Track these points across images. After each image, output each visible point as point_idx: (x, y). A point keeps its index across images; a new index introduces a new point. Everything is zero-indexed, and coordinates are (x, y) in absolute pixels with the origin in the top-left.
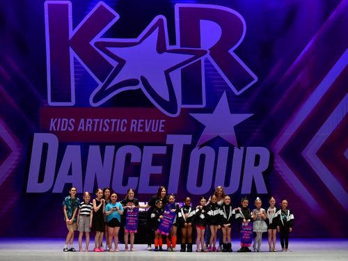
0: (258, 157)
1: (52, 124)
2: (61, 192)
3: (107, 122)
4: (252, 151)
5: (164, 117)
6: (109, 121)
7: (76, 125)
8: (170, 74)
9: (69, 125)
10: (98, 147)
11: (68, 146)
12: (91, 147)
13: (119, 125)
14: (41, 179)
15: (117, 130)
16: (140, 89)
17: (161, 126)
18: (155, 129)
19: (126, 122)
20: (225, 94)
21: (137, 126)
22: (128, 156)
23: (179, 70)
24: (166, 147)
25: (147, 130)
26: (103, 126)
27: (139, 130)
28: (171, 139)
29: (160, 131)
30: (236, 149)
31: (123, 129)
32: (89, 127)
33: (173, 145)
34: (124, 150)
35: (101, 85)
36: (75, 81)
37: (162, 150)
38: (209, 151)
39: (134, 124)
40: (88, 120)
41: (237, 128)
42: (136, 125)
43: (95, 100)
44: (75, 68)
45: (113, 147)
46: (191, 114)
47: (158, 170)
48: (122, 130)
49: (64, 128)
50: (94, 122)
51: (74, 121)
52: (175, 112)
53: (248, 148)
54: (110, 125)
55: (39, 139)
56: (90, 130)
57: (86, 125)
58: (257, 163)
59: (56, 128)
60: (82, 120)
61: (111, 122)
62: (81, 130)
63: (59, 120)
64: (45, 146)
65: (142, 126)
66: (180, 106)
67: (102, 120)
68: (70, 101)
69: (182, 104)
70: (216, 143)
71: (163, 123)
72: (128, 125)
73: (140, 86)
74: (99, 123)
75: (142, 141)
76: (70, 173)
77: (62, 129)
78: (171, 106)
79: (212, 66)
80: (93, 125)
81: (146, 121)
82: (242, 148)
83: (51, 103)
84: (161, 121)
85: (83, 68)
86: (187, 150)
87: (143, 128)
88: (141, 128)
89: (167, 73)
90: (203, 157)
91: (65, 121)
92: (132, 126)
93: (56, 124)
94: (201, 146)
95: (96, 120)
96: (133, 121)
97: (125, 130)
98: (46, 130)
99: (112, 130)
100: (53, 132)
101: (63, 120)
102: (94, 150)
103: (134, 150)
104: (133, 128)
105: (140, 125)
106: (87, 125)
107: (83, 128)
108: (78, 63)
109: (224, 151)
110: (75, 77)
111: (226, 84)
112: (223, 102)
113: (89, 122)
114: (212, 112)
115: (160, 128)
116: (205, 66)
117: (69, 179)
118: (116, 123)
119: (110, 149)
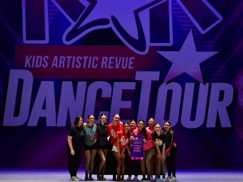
0: (222, 93)
1: (27, 61)
2: (36, 125)
3: (79, 59)
4: (217, 87)
5: (133, 54)
6: (81, 59)
7: (50, 61)
8: (139, 14)
9: (43, 62)
10: (71, 83)
11: (43, 82)
12: (64, 83)
13: (91, 62)
14: (17, 113)
15: (89, 67)
16: (111, 28)
17: (131, 63)
18: (124, 66)
19: (97, 60)
20: (191, 32)
21: (108, 63)
22: (99, 92)
23: (147, 10)
24: (135, 83)
25: (117, 67)
26: (76, 62)
27: (109, 67)
28: (139, 75)
29: (130, 67)
30: (201, 85)
31: (95, 65)
32: (62, 64)
33: (142, 81)
34: (95, 86)
35: (73, 24)
36: (49, 20)
37: (131, 86)
38: (176, 87)
39: (105, 61)
40: (61, 57)
41: (203, 65)
42: (106, 62)
43: (68, 39)
44: (49, 8)
45: (85, 83)
46: (158, 52)
47: (128, 104)
48: (93, 67)
49: (38, 64)
50: (67, 60)
51: (48, 58)
52: (143, 50)
53: (213, 84)
54: (82, 61)
55: (15, 75)
56: (63, 67)
57: (59, 62)
58: (221, 98)
59: (31, 65)
60: (56, 58)
61: (83, 59)
62: (55, 66)
63: (34, 57)
64: (21, 82)
65: (112, 63)
66: (148, 44)
67: (74, 57)
68: (44, 39)
69: (151, 42)
70: (183, 79)
71: (132, 60)
72: (99, 63)
73: (111, 25)
74: (71, 60)
75: (112, 77)
76: (44, 107)
77: (37, 66)
78: (140, 44)
79: (179, 6)
80: (66, 62)
81: (117, 58)
82: (207, 84)
83: (26, 41)
84: (131, 58)
85: (56, 8)
86: (155, 86)
87: (113, 65)
88: (111, 65)
89: (136, 12)
90: (170, 93)
91: (39, 59)
92: (103, 63)
93: (31, 61)
94: (168, 82)
95: (69, 58)
96: (103, 58)
97: (96, 67)
98: (21, 67)
99: (84, 67)
100: (27, 68)
101: (38, 57)
102: (67, 86)
103: (105, 86)
104: (104, 65)
105: (110, 62)
106: (61, 62)
107: (56, 65)
108: (52, 3)
109: (190, 87)
110: (49, 16)
111: (192, 23)
112: (190, 40)
113: (63, 59)
114: (178, 50)
115: (130, 65)
116: (173, 6)
117: (43, 113)
118: (88, 60)
119: (82, 85)
